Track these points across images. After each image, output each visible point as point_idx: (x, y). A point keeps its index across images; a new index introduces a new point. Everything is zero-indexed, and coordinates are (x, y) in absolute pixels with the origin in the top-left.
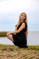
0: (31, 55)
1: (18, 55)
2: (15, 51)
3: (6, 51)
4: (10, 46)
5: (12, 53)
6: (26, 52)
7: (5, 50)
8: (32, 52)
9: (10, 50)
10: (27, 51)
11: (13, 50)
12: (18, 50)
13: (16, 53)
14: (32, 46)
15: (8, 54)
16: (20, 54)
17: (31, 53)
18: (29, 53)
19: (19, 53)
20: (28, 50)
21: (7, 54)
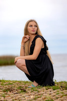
0: (62, 99)
1: (35, 99)
2: (29, 92)
3: (11, 93)
4: (20, 82)
5: (24, 97)
6: (50, 94)
7: (11, 90)
8: (62, 93)
9: (20, 91)
10: (52, 92)
11: (25, 91)
12: (36, 91)
13: (32, 97)
14: (62, 82)
15: (17, 98)
16: (39, 99)
17: (62, 95)
18: (57, 96)
19: (37, 97)
20: (54, 90)
21: (14, 98)
